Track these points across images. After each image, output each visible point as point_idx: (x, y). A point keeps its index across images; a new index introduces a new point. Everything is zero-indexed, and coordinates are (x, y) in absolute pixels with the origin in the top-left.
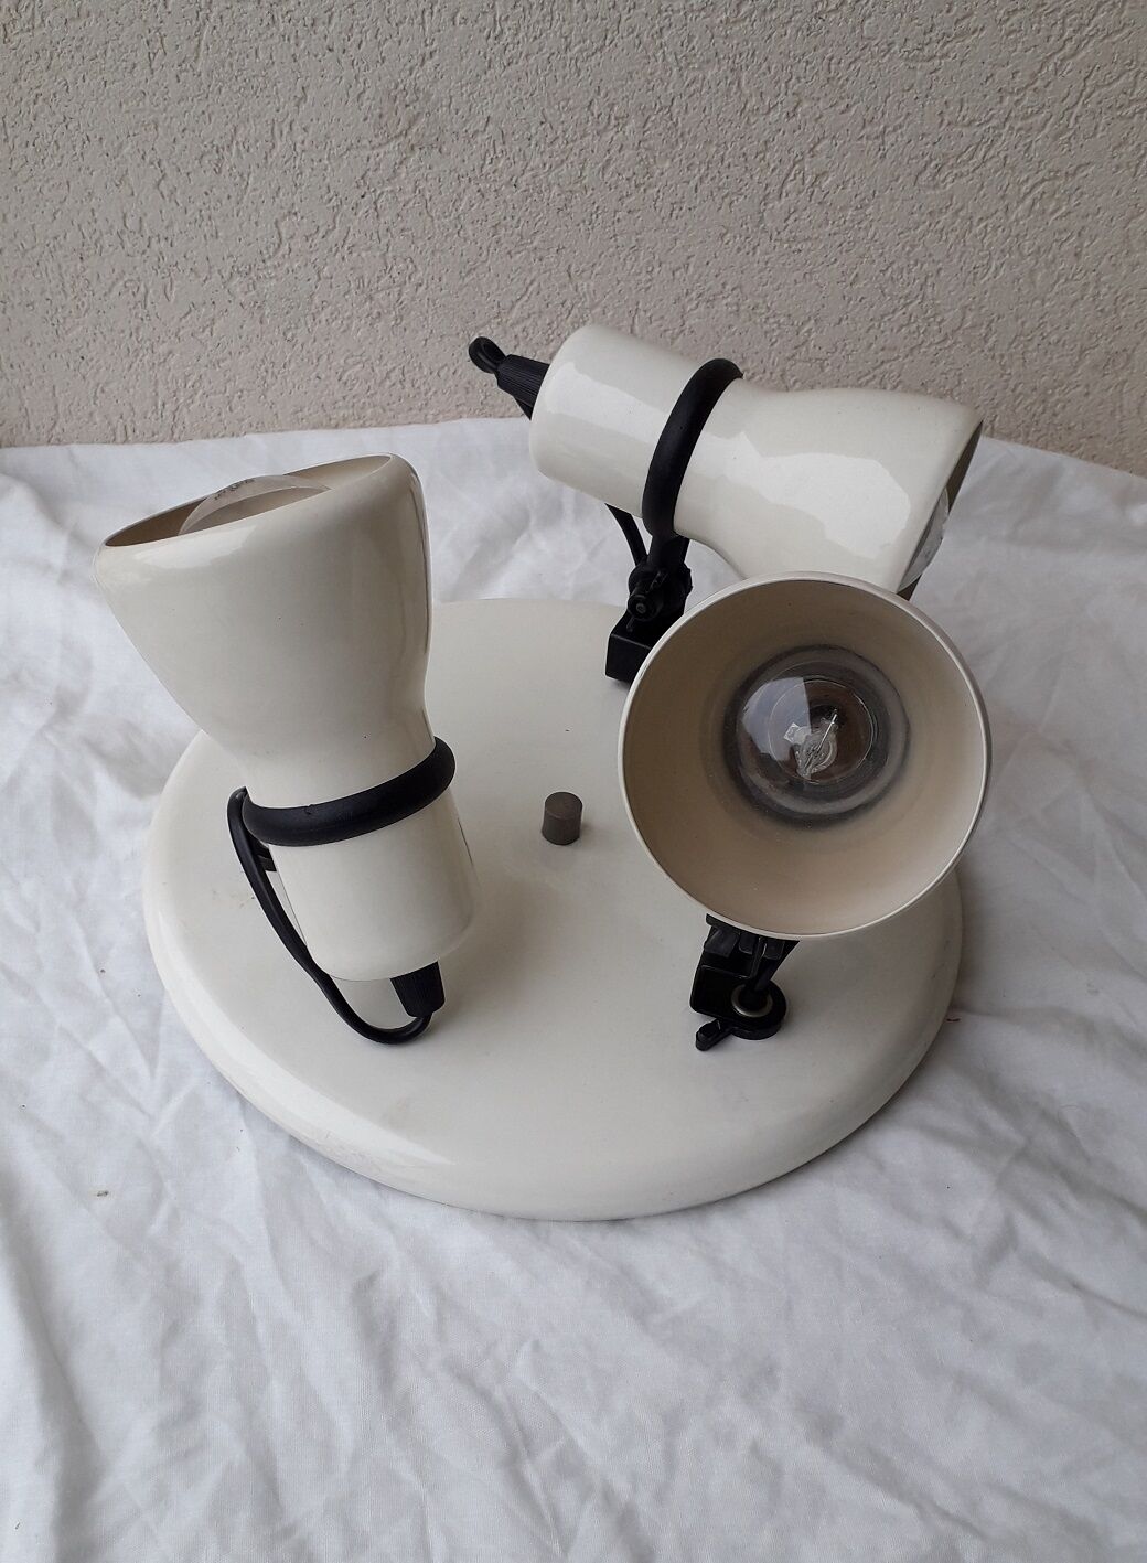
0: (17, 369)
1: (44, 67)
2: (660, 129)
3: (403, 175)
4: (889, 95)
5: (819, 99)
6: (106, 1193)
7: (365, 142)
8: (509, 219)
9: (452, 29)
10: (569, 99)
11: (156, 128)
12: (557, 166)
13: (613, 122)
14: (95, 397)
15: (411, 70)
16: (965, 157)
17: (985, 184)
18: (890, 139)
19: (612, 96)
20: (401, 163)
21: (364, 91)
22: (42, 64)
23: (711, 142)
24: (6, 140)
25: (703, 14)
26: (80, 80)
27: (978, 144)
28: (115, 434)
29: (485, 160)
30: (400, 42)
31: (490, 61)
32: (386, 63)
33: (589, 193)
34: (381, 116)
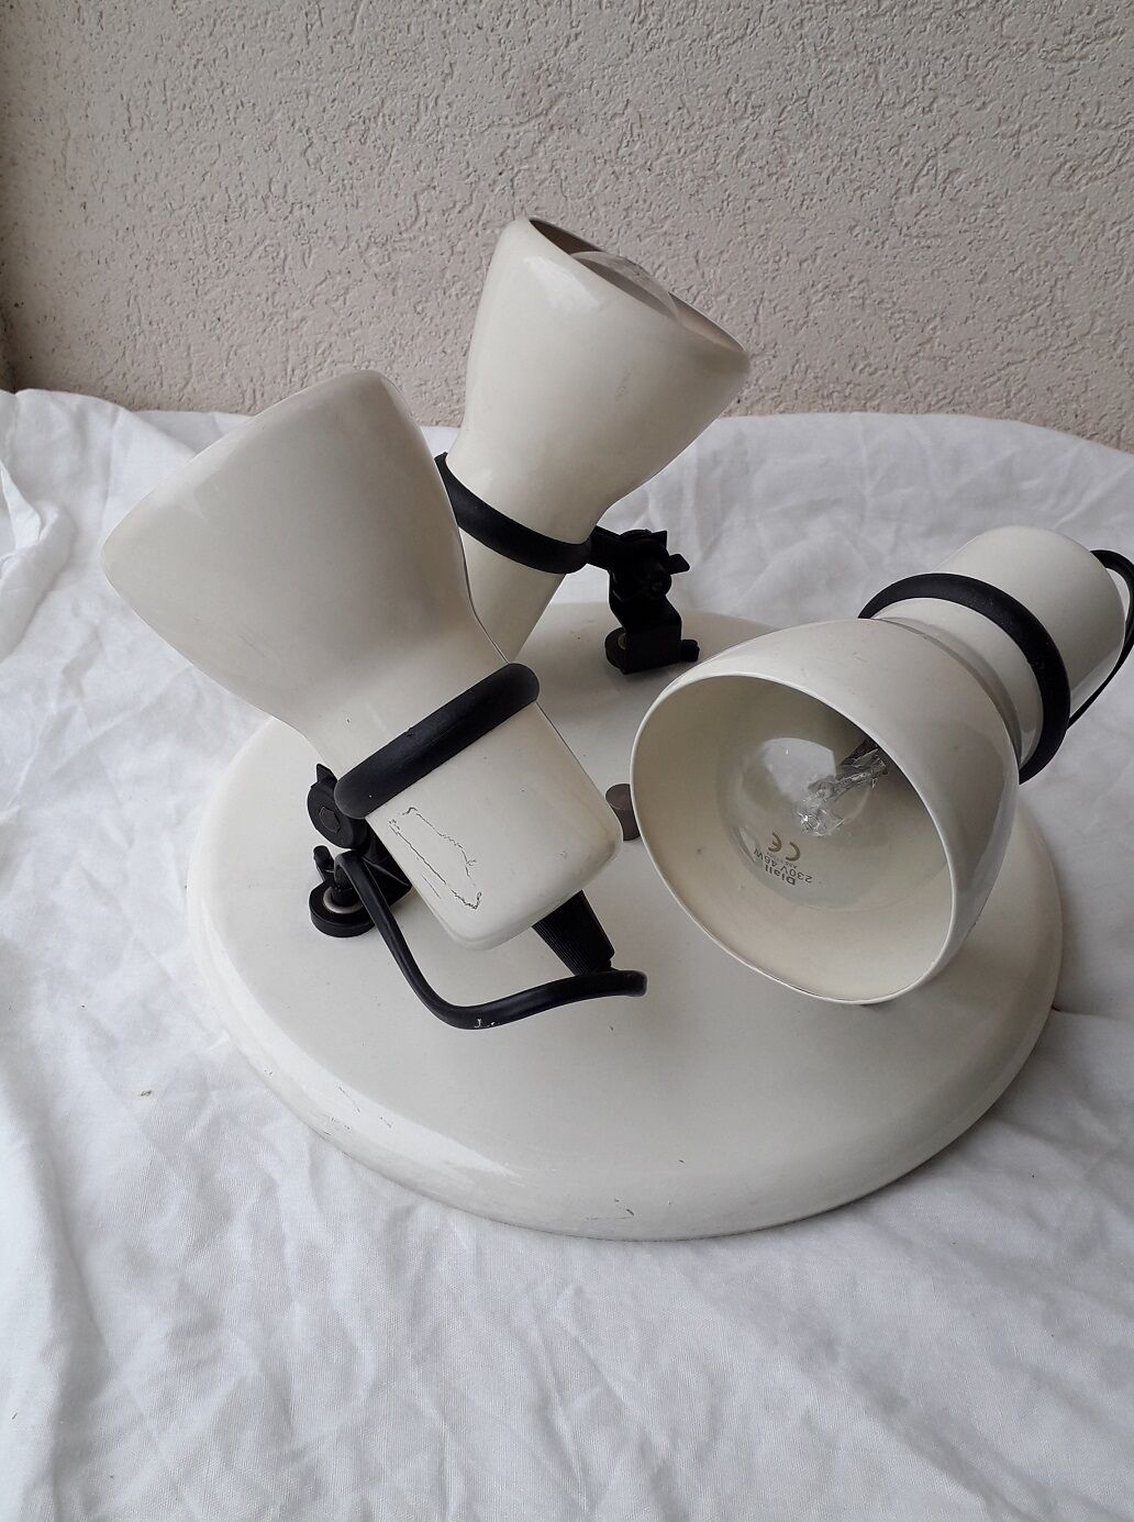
0: (155, 326)
1: (207, 33)
2: (795, 120)
3: (541, 155)
4: (1026, 95)
5: (955, 96)
6: (149, 1093)
7: (506, 120)
8: (641, 202)
9: (598, 12)
10: (708, 86)
11: (307, 97)
12: (692, 152)
13: (750, 110)
14: (228, 360)
15: (556, 51)
16: (1100, 159)
17: (1120, 188)
18: (1024, 139)
19: (750, 84)
20: (540, 142)
21: (509, 70)
22: (206, 30)
23: (845, 134)
24: (165, 102)
25: (844, 7)
26: (239, 48)
27: (1114, 147)
28: (243, 397)
29: (621, 142)
30: (547, 23)
31: (633, 46)
32: (532, 43)
33: (721, 181)
34: (523, 95)
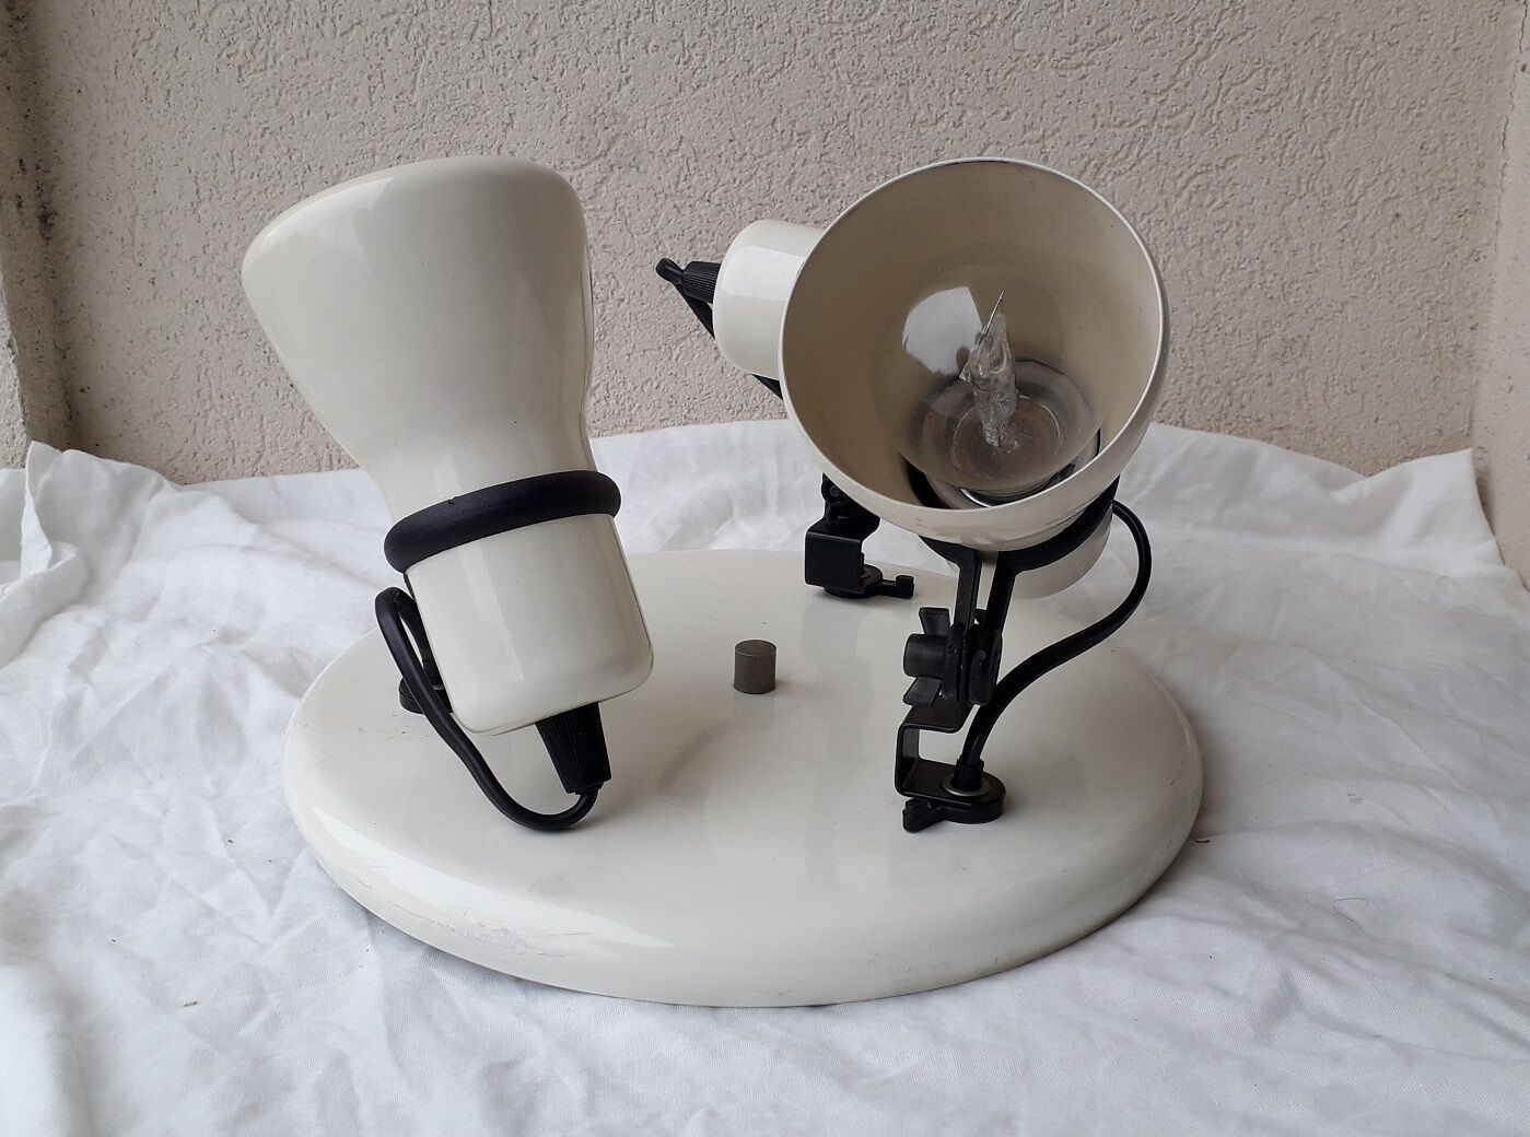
0: (226, 399)
1: (274, 103)
2: (839, 143)
3: (603, 195)
4: (1045, 101)
5: (981, 108)
6: (195, 1003)
7: (568, 163)
8: (704, 233)
9: (645, 55)
10: (754, 118)
11: (373, 156)
12: (747, 181)
13: (796, 138)
14: (302, 427)
15: (609, 94)
16: (1121, 155)
17: (1143, 180)
18: (1050, 143)
19: (793, 113)
20: (601, 182)
21: (566, 117)
22: (271, 100)
23: (886, 153)
24: (233, 172)
25: (870, 35)
26: (305, 115)
27: (1132, 142)
28: (319, 464)
29: (679, 176)
30: (598, 70)
31: (681, 84)
32: (586, 89)
33: (777, 206)
34: (582, 138)
